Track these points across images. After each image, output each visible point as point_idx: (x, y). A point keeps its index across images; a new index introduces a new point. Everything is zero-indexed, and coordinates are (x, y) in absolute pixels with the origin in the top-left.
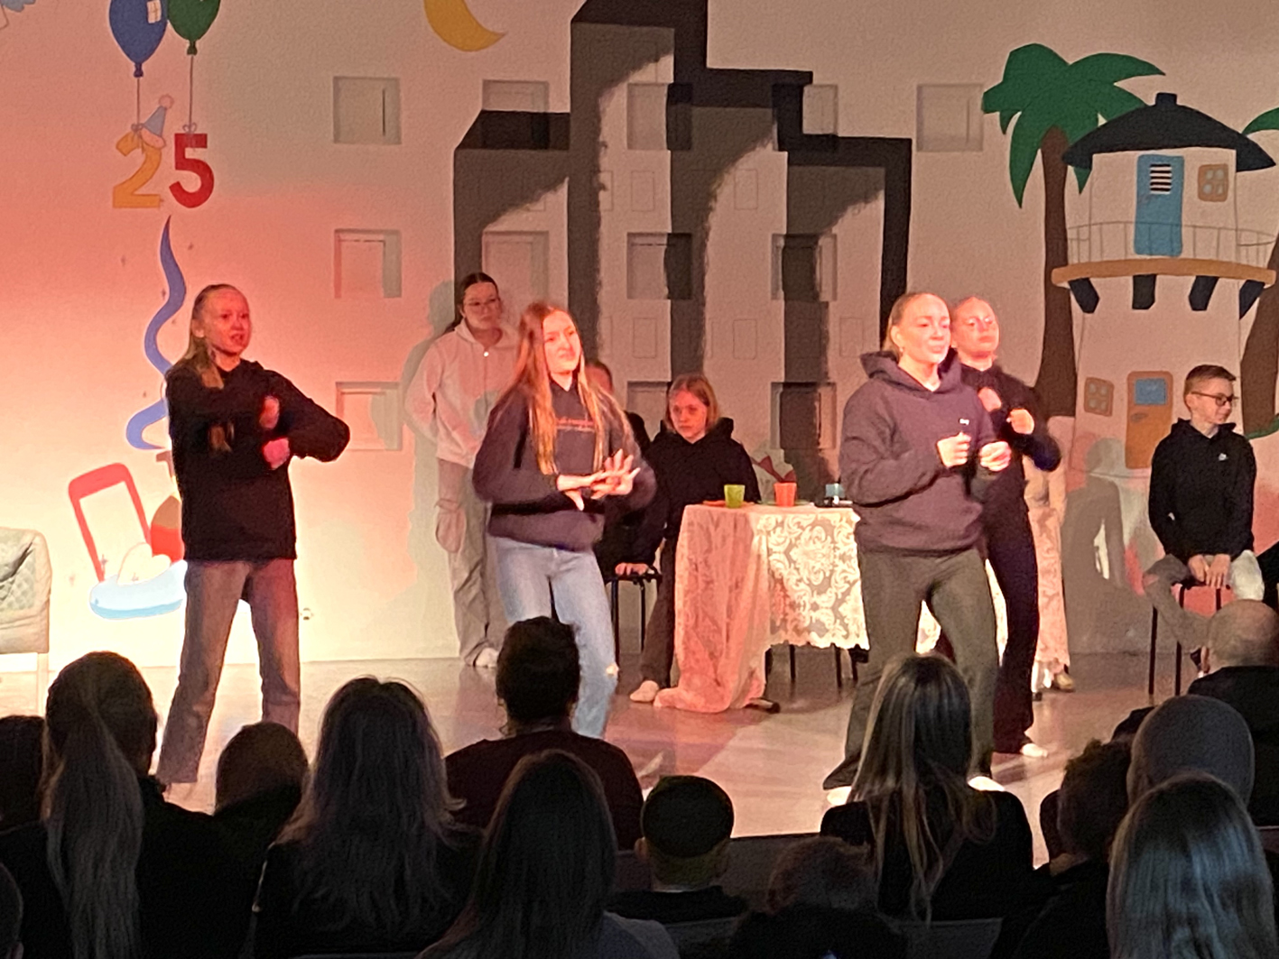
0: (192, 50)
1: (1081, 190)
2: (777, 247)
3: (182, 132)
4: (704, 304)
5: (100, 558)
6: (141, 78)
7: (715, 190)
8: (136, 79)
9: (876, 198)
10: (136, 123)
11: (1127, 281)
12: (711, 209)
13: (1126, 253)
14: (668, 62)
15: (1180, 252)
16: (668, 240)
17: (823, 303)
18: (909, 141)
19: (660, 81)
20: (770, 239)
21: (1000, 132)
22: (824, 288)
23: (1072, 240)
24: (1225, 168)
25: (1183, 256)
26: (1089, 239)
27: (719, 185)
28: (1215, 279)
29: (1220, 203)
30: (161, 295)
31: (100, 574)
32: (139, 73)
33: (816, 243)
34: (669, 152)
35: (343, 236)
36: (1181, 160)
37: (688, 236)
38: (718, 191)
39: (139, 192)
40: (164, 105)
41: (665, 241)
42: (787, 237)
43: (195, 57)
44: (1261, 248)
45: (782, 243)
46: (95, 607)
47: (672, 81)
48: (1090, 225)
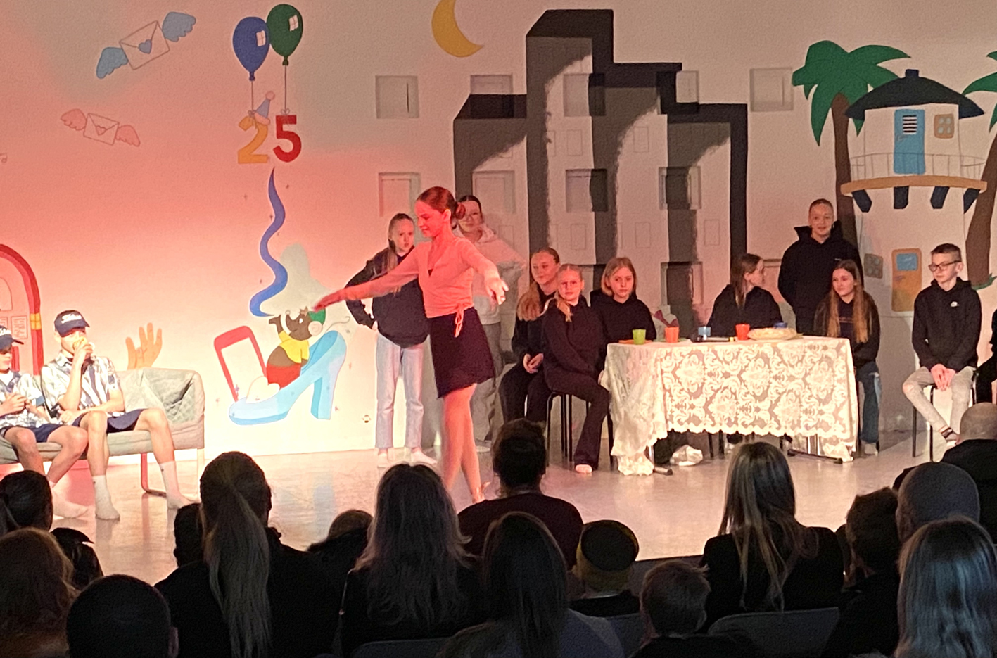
0: (286, 63)
1: (858, 134)
2: (663, 176)
3: (280, 114)
4: (616, 214)
5: (235, 387)
6: (254, 82)
7: (621, 140)
8: (250, 82)
9: (726, 142)
10: (251, 109)
11: (889, 191)
12: (619, 153)
13: (889, 173)
14: (589, 60)
15: (924, 171)
16: (592, 173)
17: (693, 210)
18: (745, 106)
19: (585, 72)
20: (657, 171)
21: (805, 98)
22: (693, 201)
23: (853, 165)
24: (951, 116)
25: (926, 174)
26: (864, 165)
27: (624, 137)
28: (948, 188)
29: (948, 140)
30: (270, 219)
31: (235, 397)
32: (252, 78)
33: (687, 172)
34: (591, 117)
35: (384, 177)
36: (923, 112)
37: (604, 171)
38: (623, 141)
39: (255, 153)
40: (269, 98)
41: (590, 174)
42: (668, 169)
43: (287, 67)
44: (977, 167)
45: (665, 173)
46: (232, 417)
47: (591, 72)
48: (865, 156)
